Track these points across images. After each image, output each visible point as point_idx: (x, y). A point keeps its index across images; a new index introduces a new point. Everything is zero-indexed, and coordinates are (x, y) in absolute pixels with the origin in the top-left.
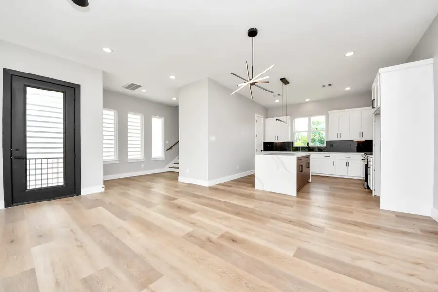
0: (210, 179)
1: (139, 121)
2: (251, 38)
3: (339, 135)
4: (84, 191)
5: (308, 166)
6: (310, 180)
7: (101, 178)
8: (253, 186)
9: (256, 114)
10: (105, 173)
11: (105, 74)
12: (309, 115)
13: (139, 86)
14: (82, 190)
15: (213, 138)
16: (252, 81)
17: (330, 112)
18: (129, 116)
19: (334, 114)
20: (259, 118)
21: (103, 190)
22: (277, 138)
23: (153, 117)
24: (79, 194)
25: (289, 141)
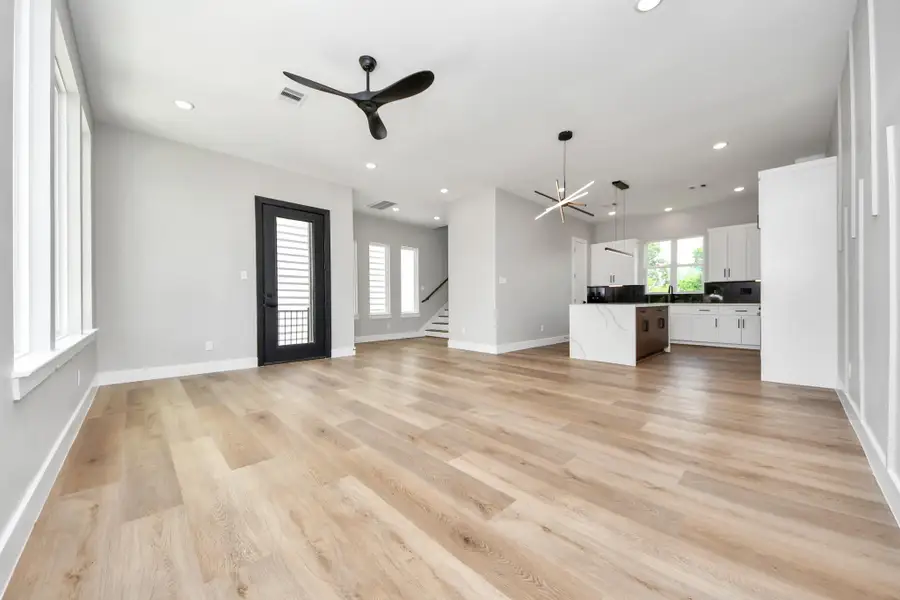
0: (499, 342)
1: (383, 255)
2: (563, 142)
3: (727, 272)
4: (336, 353)
5: (663, 323)
6: (668, 350)
7: (351, 339)
8: (568, 355)
9: (573, 238)
10: (357, 333)
11: (354, 192)
12: (674, 237)
13: (392, 204)
14: (333, 351)
15: (503, 281)
16: (564, 202)
17: (709, 230)
18: (371, 248)
19: (719, 234)
20: (579, 245)
21: (354, 353)
22: (612, 279)
23: (405, 249)
24: (329, 355)
25: (636, 283)
